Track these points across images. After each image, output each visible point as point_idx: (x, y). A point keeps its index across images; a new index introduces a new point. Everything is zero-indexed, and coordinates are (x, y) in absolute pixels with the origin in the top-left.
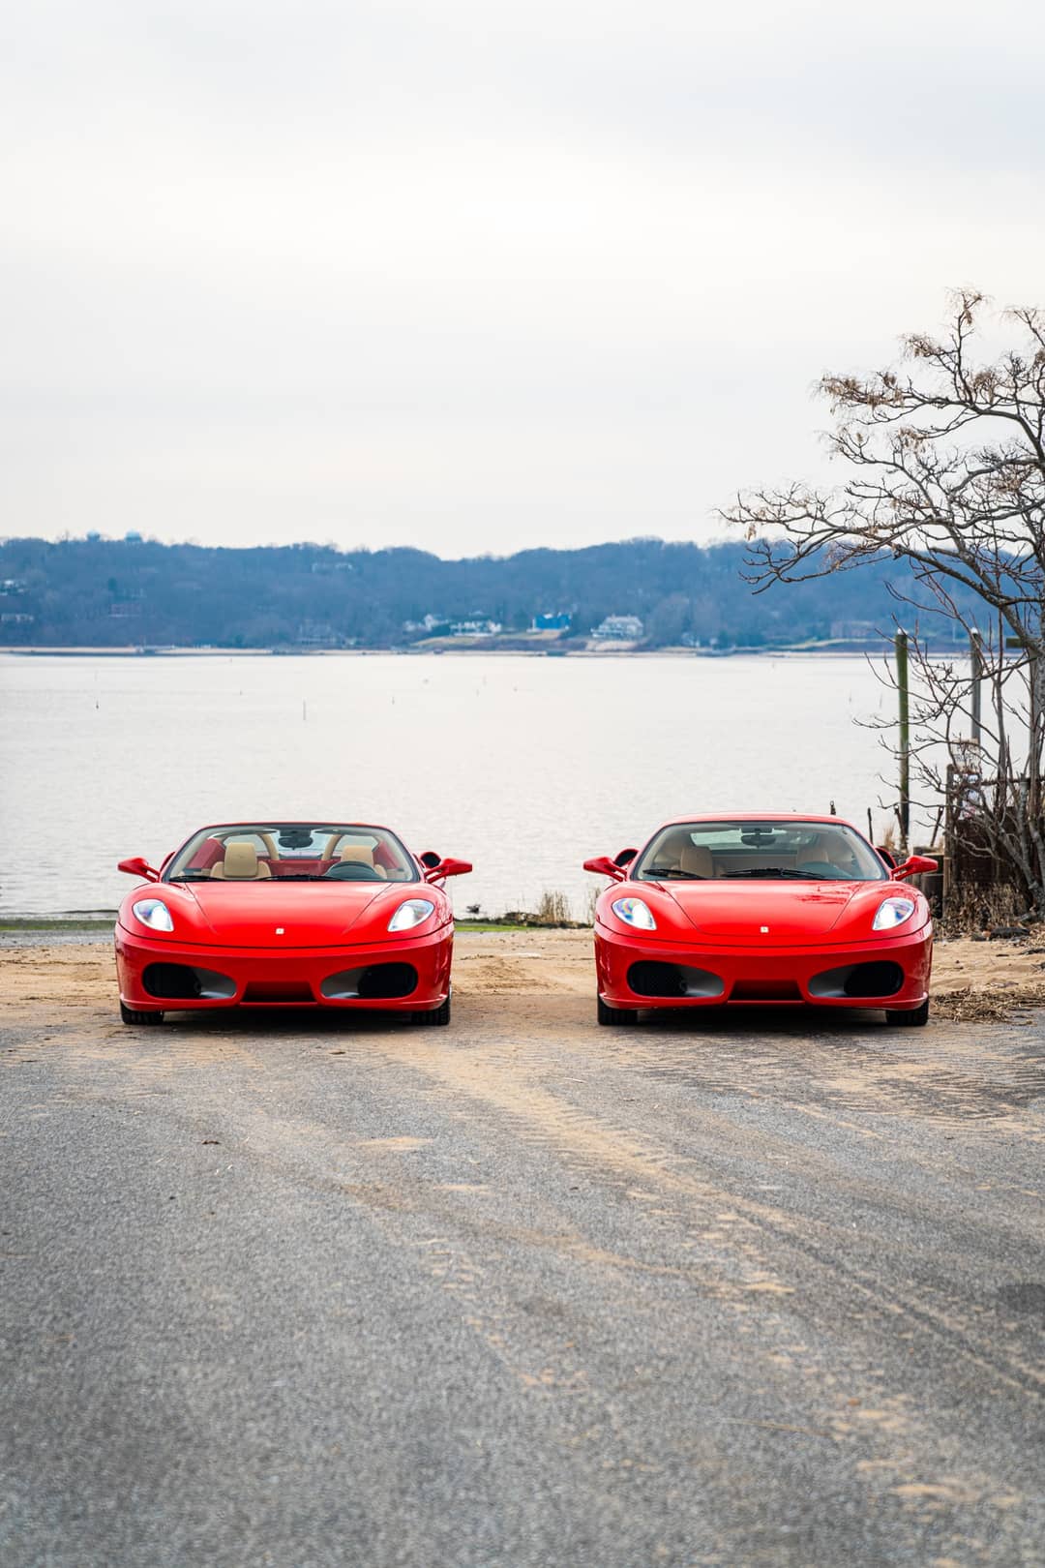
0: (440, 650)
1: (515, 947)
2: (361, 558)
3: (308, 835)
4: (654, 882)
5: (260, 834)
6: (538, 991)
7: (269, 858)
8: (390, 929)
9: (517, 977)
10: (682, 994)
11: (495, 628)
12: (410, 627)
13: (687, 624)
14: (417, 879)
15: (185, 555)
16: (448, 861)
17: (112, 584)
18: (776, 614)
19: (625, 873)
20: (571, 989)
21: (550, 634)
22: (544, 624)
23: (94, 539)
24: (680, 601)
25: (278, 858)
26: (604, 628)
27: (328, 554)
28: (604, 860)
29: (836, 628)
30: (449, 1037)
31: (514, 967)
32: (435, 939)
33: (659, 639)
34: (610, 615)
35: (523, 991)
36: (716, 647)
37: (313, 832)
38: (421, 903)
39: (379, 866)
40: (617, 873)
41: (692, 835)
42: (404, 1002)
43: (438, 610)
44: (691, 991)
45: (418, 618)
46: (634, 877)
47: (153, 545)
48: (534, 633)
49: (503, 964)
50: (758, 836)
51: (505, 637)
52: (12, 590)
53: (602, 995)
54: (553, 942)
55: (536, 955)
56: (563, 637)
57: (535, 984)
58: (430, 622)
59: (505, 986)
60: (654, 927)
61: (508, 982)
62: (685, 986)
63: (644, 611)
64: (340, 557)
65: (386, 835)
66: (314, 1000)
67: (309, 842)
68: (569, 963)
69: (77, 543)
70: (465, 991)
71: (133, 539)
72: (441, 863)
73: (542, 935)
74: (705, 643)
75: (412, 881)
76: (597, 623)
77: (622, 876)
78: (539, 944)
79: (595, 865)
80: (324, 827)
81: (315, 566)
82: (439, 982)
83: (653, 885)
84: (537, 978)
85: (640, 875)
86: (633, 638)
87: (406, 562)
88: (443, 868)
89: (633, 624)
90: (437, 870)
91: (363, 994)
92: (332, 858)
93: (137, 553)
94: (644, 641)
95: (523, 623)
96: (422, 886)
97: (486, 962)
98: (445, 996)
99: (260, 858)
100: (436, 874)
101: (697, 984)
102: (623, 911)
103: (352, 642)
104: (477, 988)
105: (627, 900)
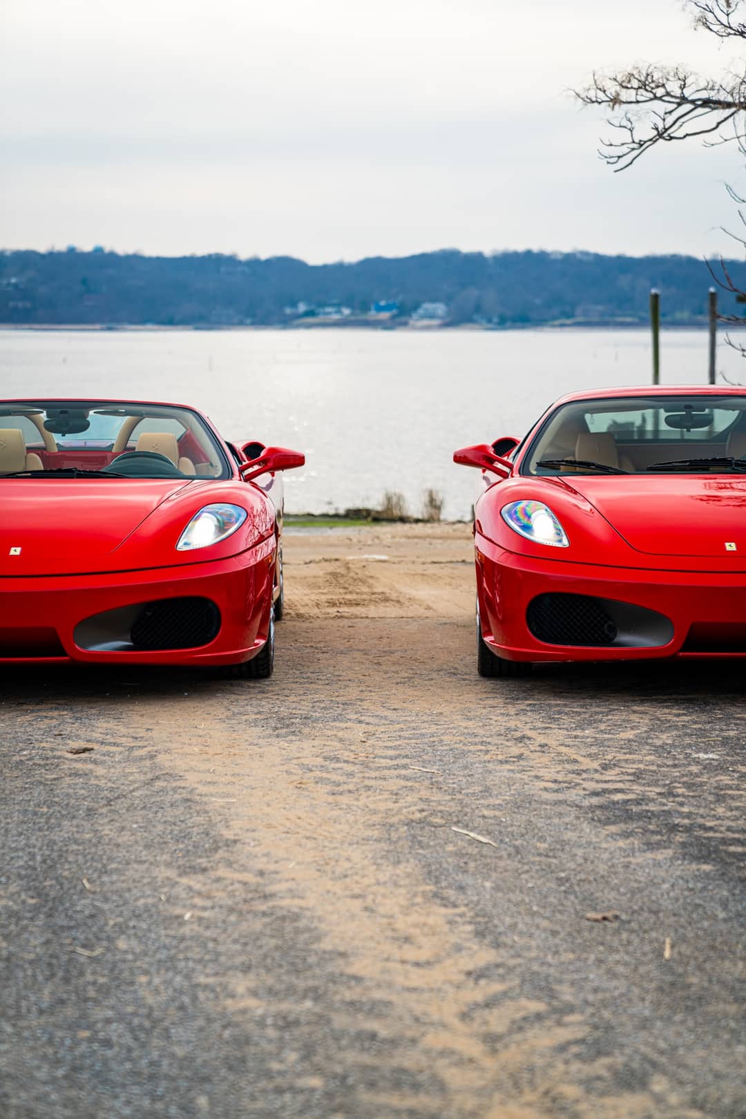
0: (309, 326)
1: (362, 546)
2: (254, 263)
3: (85, 416)
4: (555, 479)
5: (28, 415)
6: (391, 611)
7: (45, 449)
8: (181, 546)
9: (365, 589)
10: (609, 641)
11: (346, 311)
12: (288, 311)
13: (478, 309)
14: (227, 475)
15: (135, 261)
16: (273, 451)
17: (84, 282)
18: (538, 301)
19: (510, 466)
20: (428, 608)
21: (385, 315)
22: (380, 309)
23: (72, 251)
24: (472, 293)
25: (56, 450)
26: (421, 311)
27: (232, 261)
28: (482, 448)
29: (579, 311)
30: (266, 706)
31: (361, 574)
32: (250, 560)
33: (458, 319)
34: (424, 302)
35: (372, 611)
36: (496, 324)
37: (91, 412)
38: (227, 508)
39: (185, 460)
40: (499, 466)
41: (588, 417)
42: (201, 654)
43: (308, 300)
44: (624, 638)
45: (294, 304)
46: (524, 471)
47: (112, 255)
48: (373, 315)
49: (348, 568)
50: (689, 414)
51: (353, 318)
52: (16, 286)
53: (487, 639)
54: (397, 540)
55: (383, 557)
56: (393, 317)
57: (387, 600)
58: (302, 308)
59: (350, 603)
60: (565, 542)
61: (353, 597)
62: (613, 630)
63: (448, 300)
64: (240, 263)
65: (190, 416)
66: (65, 654)
67: (84, 426)
68: (419, 569)
69: (60, 254)
70: (302, 611)
71: (98, 251)
72: (262, 454)
73: (386, 531)
74: (490, 321)
75: (222, 478)
76: (416, 307)
77: (507, 469)
78: (384, 543)
79: (470, 456)
80: (110, 407)
81: (223, 269)
82: (254, 616)
83: (556, 483)
84: (386, 590)
85: (533, 468)
86: (439, 317)
87: (286, 267)
88: (264, 461)
89: (440, 308)
90: (258, 463)
91: (138, 645)
92: (126, 449)
93: (101, 260)
94: (448, 320)
95: (365, 308)
96: (235, 484)
97: (331, 567)
98: (262, 642)
99: (30, 449)
100: (256, 468)
101: (631, 628)
102: (518, 520)
103: (248, 321)
104: (318, 605)
105: (524, 503)
